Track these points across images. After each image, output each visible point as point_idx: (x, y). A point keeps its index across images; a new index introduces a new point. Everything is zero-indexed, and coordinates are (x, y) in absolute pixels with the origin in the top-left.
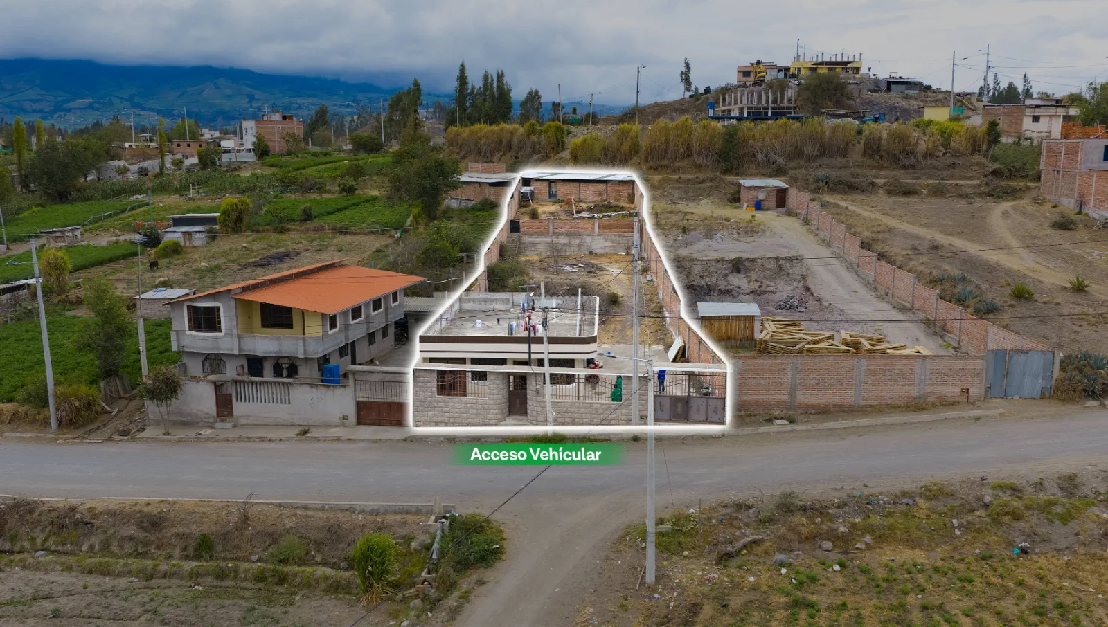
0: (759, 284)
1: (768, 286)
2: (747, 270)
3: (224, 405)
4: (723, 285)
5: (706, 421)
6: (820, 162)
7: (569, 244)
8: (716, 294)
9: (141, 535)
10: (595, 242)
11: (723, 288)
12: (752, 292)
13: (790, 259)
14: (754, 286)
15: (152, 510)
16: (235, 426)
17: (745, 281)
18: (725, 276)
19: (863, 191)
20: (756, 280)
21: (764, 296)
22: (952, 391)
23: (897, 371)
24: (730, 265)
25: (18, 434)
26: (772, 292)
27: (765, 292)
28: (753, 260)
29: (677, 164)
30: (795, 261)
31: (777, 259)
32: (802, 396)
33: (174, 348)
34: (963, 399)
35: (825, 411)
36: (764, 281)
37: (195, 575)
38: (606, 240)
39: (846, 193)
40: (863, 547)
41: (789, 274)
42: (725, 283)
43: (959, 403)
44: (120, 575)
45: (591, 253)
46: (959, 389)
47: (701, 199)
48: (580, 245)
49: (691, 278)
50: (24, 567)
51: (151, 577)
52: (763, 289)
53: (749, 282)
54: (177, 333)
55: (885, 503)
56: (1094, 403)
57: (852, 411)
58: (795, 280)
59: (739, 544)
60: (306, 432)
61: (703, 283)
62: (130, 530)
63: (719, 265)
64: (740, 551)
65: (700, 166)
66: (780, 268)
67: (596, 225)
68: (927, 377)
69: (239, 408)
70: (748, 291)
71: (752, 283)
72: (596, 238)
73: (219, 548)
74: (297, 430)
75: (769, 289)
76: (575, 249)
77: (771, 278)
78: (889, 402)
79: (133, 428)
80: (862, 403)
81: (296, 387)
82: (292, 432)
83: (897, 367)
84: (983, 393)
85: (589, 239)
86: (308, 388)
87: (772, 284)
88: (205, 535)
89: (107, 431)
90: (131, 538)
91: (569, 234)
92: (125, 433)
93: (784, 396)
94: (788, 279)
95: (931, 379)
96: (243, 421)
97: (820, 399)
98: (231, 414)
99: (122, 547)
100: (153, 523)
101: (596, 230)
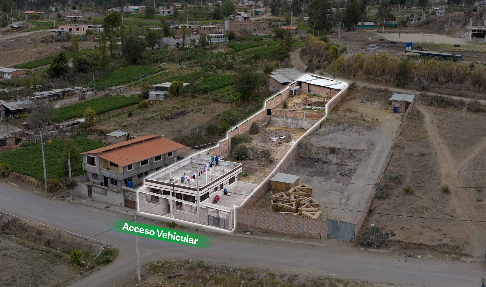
0: (341, 160)
1: (345, 162)
2: (337, 153)
3: (90, 192)
4: (324, 159)
5: (224, 228)
6: (447, 85)
7: (292, 123)
8: (321, 162)
9: (36, 236)
10: (304, 123)
11: (324, 160)
12: (337, 164)
13: (356, 151)
14: (339, 161)
15: (41, 229)
16: (92, 200)
17: (335, 158)
18: (326, 155)
19: (455, 107)
20: (340, 158)
21: (342, 166)
22: (314, 233)
23: (293, 222)
24: (329, 150)
25: (37, 192)
26: (346, 165)
27: (343, 165)
28: (339, 149)
29: (377, 78)
30: (359, 152)
31: (350, 150)
32: (259, 225)
33: (83, 169)
34: (319, 237)
35: (266, 232)
36: (343, 160)
37: (42, 251)
38: (309, 123)
39: (445, 107)
40: (210, 284)
41: (355, 158)
42: (325, 158)
43: (317, 238)
44: (27, 246)
45: (301, 128)
46: (317, 233)
47: (376, 101)
48: (297, 124)
49: (311, 154)
50: (9, 239)
51: (33, 249)
52: (342, 163)
53: (337, 159)
54: (84, 164)
55: (230, 271)
56: (362, 249)
57: (276, 234)
58: (357, 161)
59: (176, 274)
60: (108, 207)
61: (315, 157)
62: (34, 234)
63: (323, 150)
64: (176, 277)
65: (387, 81)
66: (351, 154)
67: (305, 115)
68: (305, 226)
69: (94, 194)
70: (335, 163)
71: (338, 160)
72: (304, 121)
73: (52, 244)
74: (106, 206)
75: (346, 163)
76: (295, 126)
77: (347, 158)
78: (291, 233)
79: (66, 195)
80: (280, 231)
81: (108, 191)
82: (104, 206)
83: (293, 220)
84: (326, 236)
85: (301, 122)
86: (111, 192)
87: (347, 161)
88: (49, 239)
89: (59, 195)
90: (33, 236)
91: (293, 118)
92: (63, 197)
93: (253, 224)
94: (354, 160)
95: (306, 227)
96: (95, 199)
97: (265, 227)
98: (92, 196)
99: (31, 239)
100: (40, 233)
101: (305, 117)
